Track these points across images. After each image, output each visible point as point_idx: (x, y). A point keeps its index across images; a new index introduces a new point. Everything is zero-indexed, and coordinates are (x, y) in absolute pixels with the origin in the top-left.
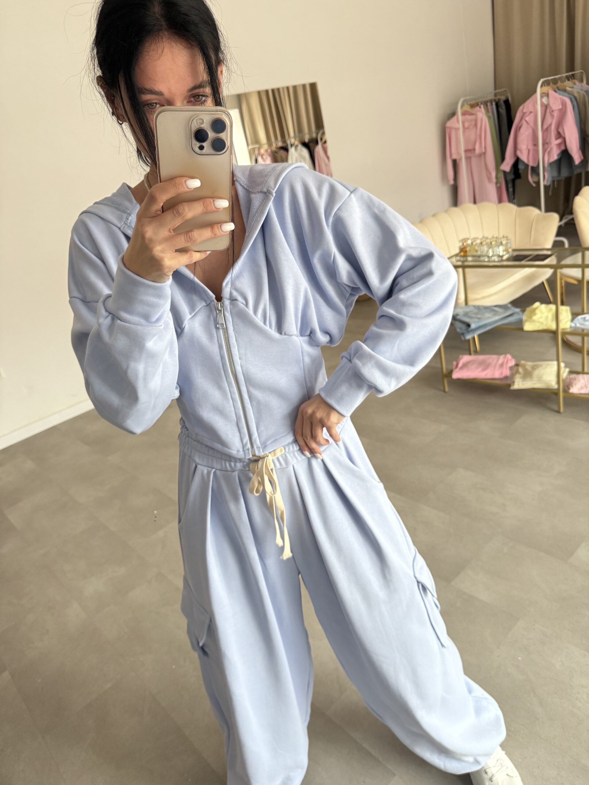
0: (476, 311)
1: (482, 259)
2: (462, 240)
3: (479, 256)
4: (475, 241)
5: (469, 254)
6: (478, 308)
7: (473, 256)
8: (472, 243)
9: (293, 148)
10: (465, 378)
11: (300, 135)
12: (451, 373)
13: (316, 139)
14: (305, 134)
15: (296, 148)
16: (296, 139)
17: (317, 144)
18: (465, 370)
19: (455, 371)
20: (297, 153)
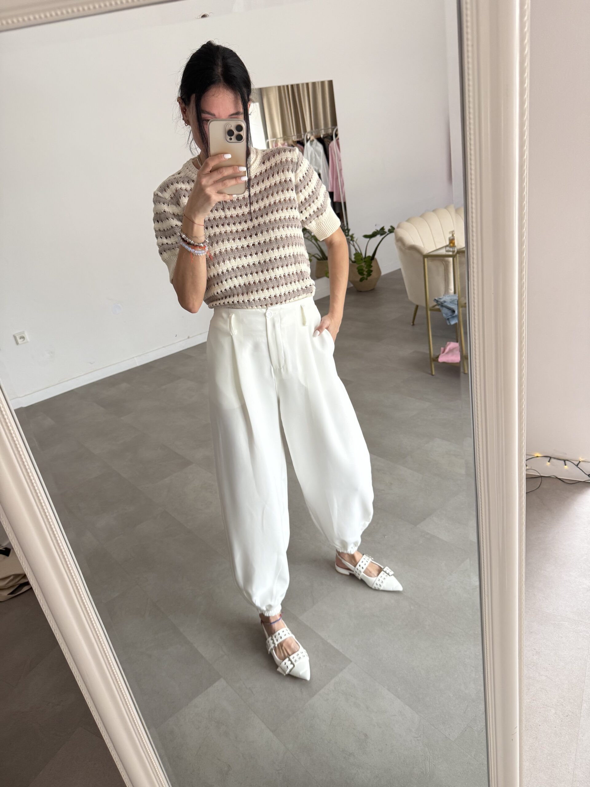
9: (309, 142)
10: (450, 361)
11: (317, 130)
12: (438, 357)
13: (331, 135)
14: (322, 130)
15: (311, 143)
16: (312, 134)
17: (332, 139)
18: (450, 355)
19: (441, 355)
20: (312, 147)
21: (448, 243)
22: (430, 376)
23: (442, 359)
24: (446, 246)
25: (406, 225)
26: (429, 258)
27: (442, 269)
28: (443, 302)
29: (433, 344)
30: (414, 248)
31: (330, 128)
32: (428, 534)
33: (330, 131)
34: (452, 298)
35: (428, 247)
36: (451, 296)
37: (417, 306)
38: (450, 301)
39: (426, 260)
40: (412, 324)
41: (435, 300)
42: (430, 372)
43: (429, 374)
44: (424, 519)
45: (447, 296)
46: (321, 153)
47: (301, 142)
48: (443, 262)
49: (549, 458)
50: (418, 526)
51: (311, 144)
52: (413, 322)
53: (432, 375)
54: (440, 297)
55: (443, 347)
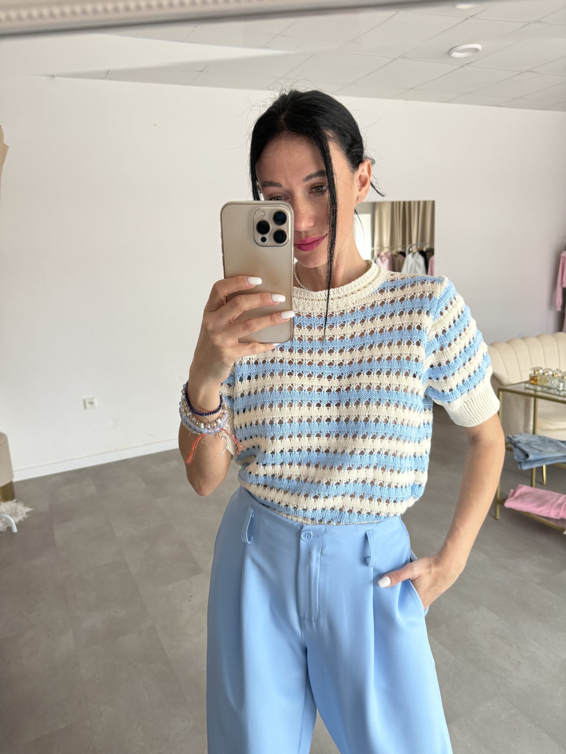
0: (539, 442)
1: (552, 391)
2: (534, 369)
3: (549, 388)
4: (547, 372)
5: (539, 383)
6: (543, 440)
7: (542, 386)
8: (544, 374)
12: (505, 501)
18: (520, 500)
19: (509, 499)
23: (509, 504)
24: (526, 382)
26: (504, 391)
28: (516, 442)
34: (530, 439)
36: (530, 436)
39: (501, 393)
42: (494, 515)
43: (493, 517)
45: (524, 436)
54: (515, 436)
55: (513, 488)
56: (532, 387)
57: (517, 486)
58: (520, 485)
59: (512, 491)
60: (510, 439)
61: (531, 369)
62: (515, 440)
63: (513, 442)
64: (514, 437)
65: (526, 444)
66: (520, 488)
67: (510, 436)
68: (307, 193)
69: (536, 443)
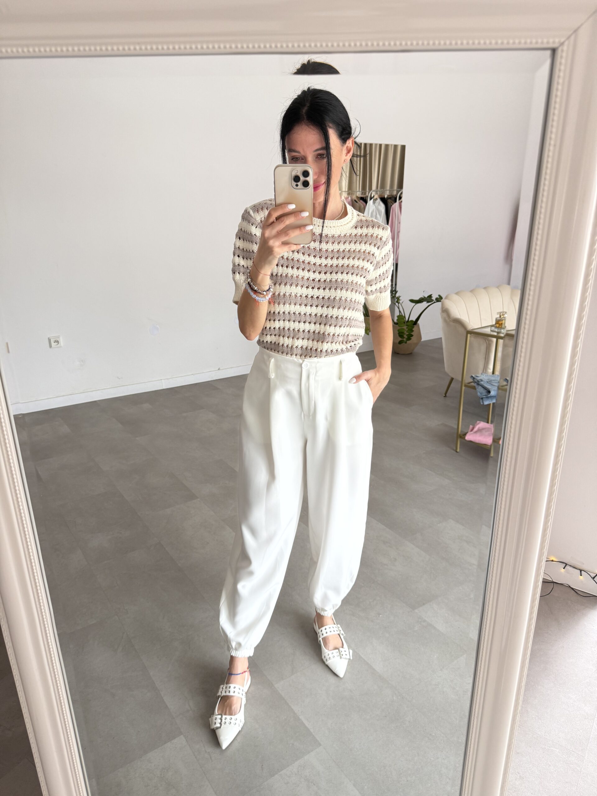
5: (501, 326)
9: (372, 200)
10: (477, 442)
11: (382, 190)
12: (465, 434)
13: (395, 197)
14: (387, 190)
15: (375, 201)
16: (377, 194)
17: (395, 201)
18: (478, 434)
19: (469, 433)
20: (375, 205)
21: (494, 323)
22: (455, 452)
23: (469, 437)
24: (492, 326)
25: (455, 297)
26: (472, 334)
27: (483, 348)
28: (480, 381)
29: (462, 419)
30: (459, 322)
31: (394, 190)
32: (425, 621)
33: (395, 193)
34: (490, 378)
35: (473, 323)
36: (490, 376)
37: (452, 379)
38: (487, 380)
39: (469, 335)
40: (444, 395)
41: (472, 376)
42: (455, 448)
43: (454, 450)
44: (424, 604)
45: (485, 375)
46: (382, 212)
47: (365, 199)
48: (486, 341)
49: (565, 565)
50: (416, 611)
51: (374, 203)
52: (446, 394)
53: (457, 452)
54: (478, 375)
55: (472, 425)
56: (496, 330)
57: (476, 422)
58: (478, 422)
59: (471, 426)
60: (474, 378)
61: (498, 313)
62: (478, 378)
63: (476, 380)
64: (477, 377)
65: (487, 382)
66: (479, 424)
67: (473, 376)
68: (315, 158)
69: (496, 381)
